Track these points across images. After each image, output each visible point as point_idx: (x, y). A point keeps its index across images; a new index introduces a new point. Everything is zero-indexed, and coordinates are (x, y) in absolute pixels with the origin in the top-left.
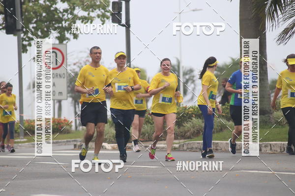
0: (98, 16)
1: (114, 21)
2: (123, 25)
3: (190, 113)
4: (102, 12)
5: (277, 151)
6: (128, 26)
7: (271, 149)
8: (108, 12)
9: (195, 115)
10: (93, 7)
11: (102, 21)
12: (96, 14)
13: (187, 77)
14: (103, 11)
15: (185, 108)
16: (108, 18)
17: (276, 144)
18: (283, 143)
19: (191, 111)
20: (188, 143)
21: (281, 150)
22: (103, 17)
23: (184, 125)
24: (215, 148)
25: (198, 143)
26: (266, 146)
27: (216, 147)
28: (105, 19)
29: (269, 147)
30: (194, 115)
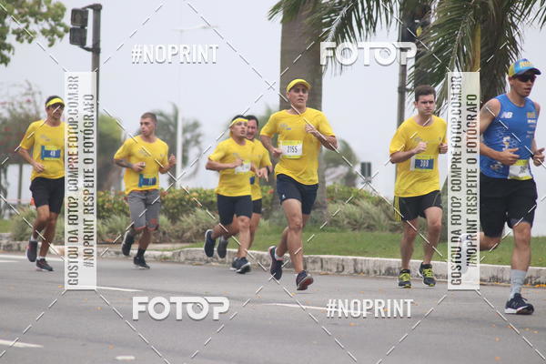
0: (44, 32)
1: (73, 41)
2: (88, 49)
3: (193, 199)
4: (51, 25)
5: (331, 271)
6: (96, 50)
7: (322, 266)
8: (61, 25)
10: (37, 16)
11: (49, 40)
12: (41, 28)
13: (188, 136)
14: (53, 23)
15: (185, 192)
16: (61, 36)
17: (330, 259)
18: (341, 257)
20: (188, 251)
21: (338, 268)
22: (51, 34)
23: (182, 218)
26: (314, 262)
28: (55, 36)
29: (319, 264)
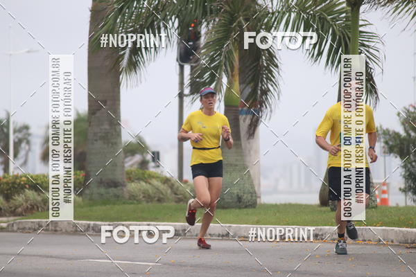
3: (22, 183)
9: (29, 186)
15: (16, 177)
19: (24, 181)
20: (19, 222)
23: (14, 198)
24: (53, 228)
25: (32, 222)
27: (55, 227)
30: (27, 186)
